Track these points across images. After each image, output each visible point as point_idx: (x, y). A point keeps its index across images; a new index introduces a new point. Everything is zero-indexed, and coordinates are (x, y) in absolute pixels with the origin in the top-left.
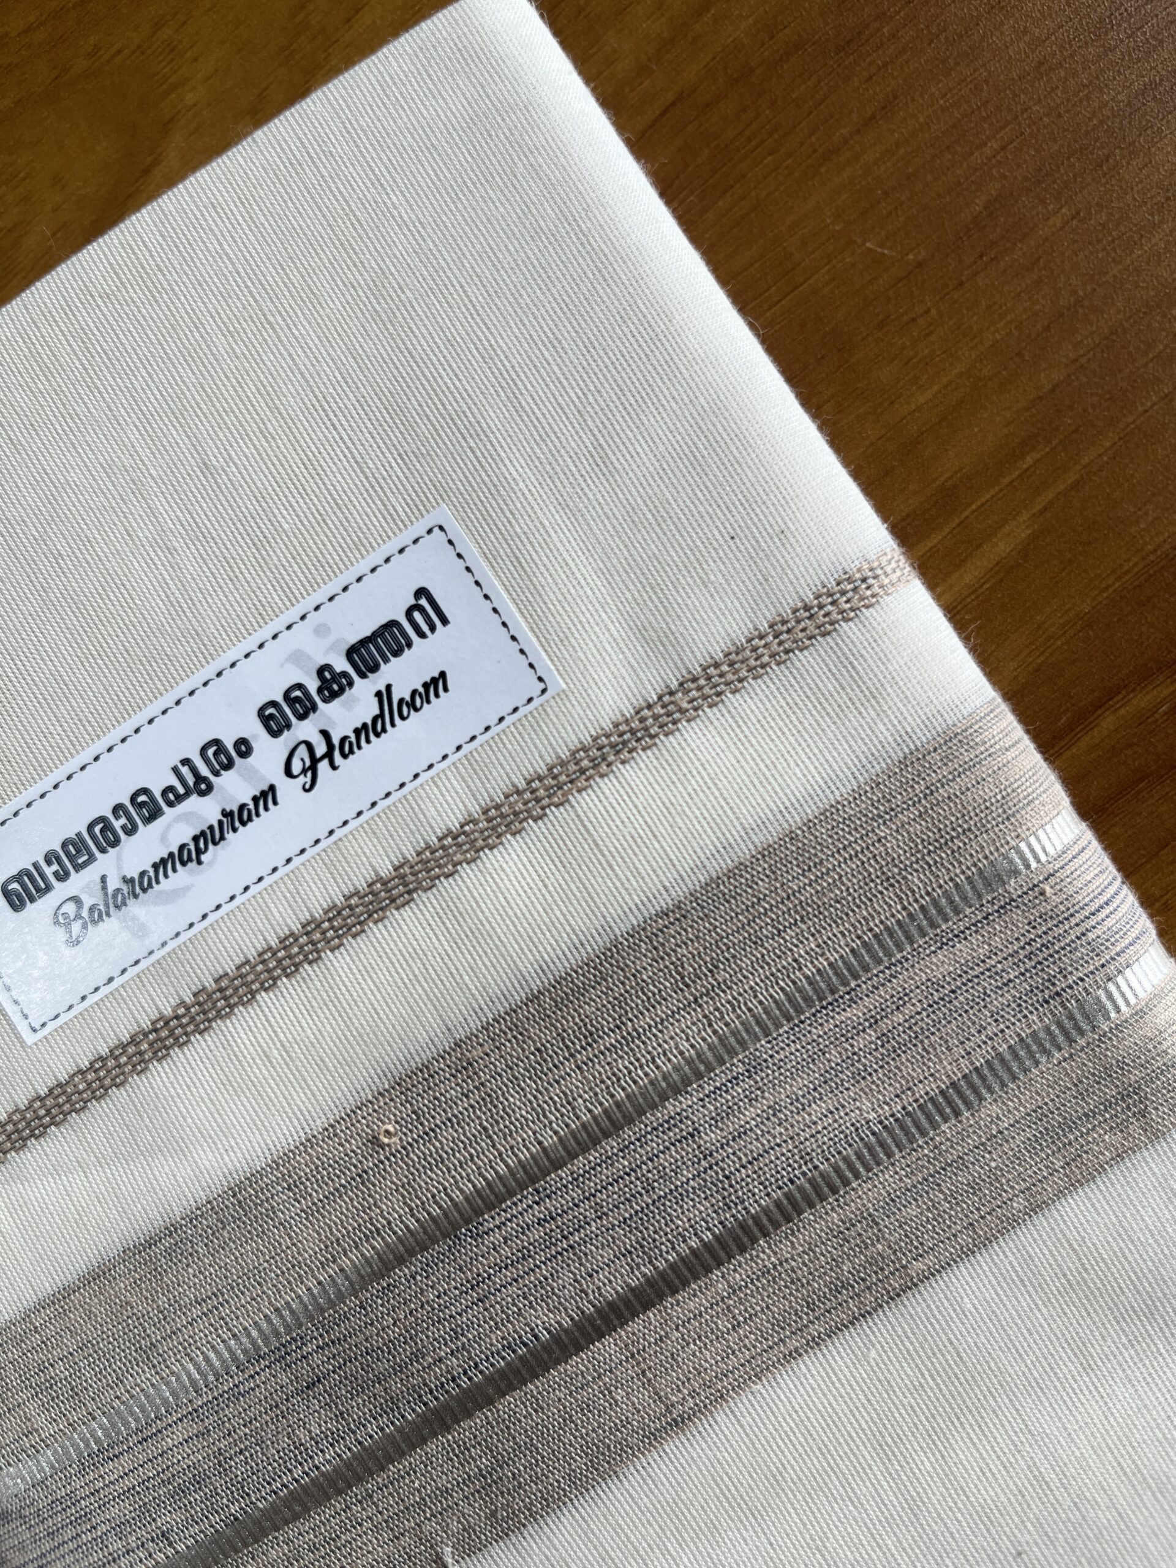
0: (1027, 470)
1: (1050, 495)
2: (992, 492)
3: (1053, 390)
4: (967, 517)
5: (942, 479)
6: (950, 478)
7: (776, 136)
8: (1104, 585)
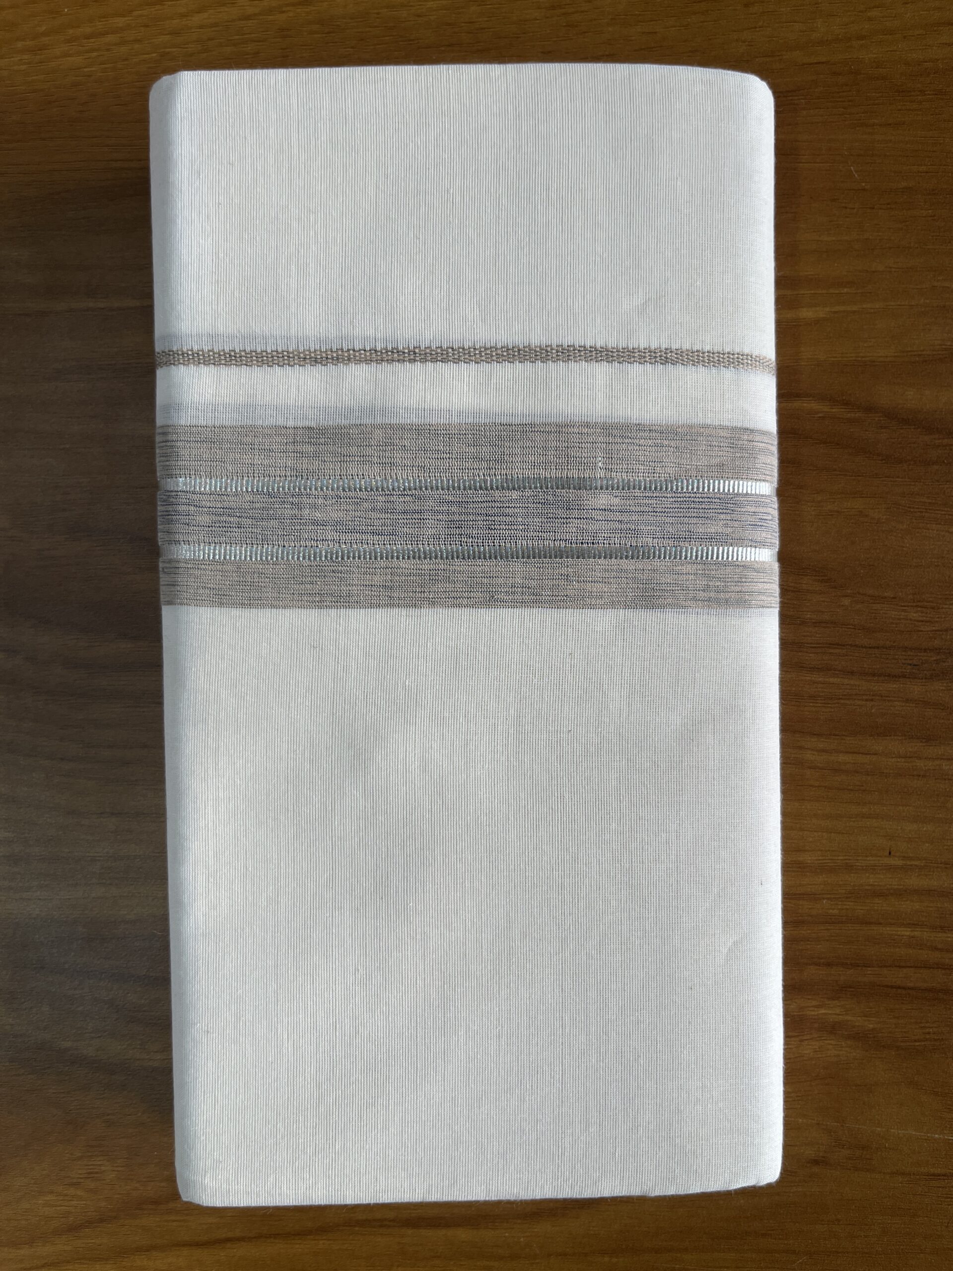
0: (842, 293)
1: (842, 308)
2: (824, 291)
3: (874, 272)
4: (807, 294)
5: (809, 273)
6: (812, 275)
7: (850, 103)
8: (835, 355)
